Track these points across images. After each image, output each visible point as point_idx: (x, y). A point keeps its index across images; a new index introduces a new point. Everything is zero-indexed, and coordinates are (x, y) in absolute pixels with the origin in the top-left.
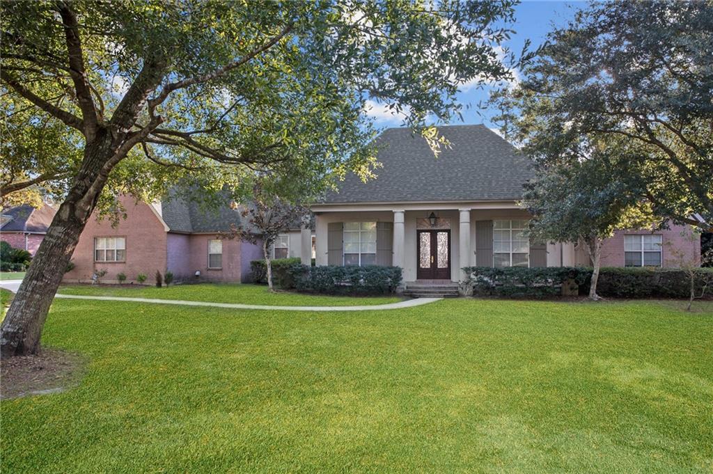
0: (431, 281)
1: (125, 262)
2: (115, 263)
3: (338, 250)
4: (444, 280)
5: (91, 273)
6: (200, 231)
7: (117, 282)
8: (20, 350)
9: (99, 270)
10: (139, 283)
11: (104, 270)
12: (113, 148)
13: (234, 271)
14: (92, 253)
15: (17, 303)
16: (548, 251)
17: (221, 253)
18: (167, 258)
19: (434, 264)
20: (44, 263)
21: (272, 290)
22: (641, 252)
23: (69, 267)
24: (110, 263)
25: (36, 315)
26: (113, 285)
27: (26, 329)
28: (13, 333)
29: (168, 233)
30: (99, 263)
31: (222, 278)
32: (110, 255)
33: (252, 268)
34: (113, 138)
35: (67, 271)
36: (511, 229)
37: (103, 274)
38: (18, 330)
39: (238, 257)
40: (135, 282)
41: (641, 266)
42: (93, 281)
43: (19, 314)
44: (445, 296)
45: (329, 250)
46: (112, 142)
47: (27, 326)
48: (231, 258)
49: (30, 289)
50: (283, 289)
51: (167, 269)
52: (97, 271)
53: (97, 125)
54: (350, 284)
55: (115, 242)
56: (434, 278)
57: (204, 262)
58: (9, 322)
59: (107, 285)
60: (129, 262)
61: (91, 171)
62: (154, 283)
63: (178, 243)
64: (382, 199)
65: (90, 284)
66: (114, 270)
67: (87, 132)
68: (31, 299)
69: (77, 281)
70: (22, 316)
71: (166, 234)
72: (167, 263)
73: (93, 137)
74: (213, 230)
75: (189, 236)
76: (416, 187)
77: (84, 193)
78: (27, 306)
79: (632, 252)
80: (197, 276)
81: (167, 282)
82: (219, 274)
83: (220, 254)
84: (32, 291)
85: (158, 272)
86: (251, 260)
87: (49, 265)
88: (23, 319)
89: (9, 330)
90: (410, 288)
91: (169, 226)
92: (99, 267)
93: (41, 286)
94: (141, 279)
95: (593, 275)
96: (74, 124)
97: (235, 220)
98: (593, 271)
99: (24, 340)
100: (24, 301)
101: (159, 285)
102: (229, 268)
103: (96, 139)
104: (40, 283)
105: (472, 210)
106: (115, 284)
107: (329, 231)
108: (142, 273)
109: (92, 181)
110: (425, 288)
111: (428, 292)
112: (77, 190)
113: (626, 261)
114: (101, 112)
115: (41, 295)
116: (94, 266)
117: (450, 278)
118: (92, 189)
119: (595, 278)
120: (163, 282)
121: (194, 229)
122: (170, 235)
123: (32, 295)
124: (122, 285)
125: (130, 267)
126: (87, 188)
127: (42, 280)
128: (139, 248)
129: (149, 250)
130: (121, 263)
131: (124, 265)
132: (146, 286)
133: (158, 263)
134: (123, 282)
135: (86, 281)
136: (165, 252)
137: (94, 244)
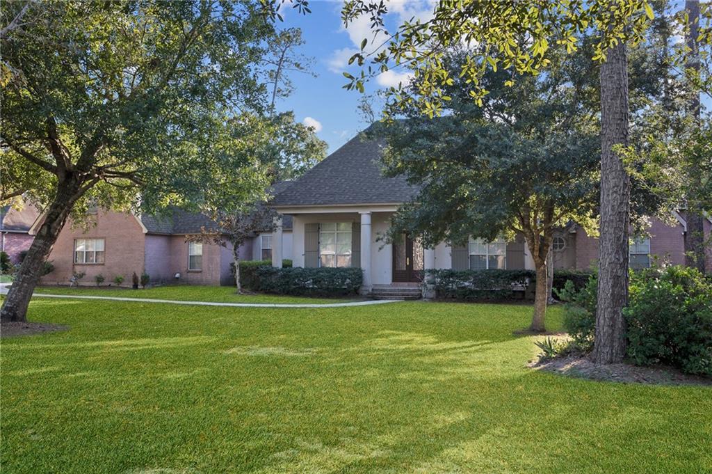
0: (406, 284)
1: (103, 264)
2: (95, 264)
3: (314, 251)
5: (70, 275)
6: (180, 232)
7: (95, 284)
8: (14, 318)
9: (78, 272)
10: (117, 284)
11: (82, 272)
12: (76, 186)
13: (214, 273)
14: (71, 255)
16: (526, 253)
17: (201, 254)
18: (145, 260)
19: (410, 266)
21: (240, 292)
23: (49, 269)
24: (89, 265)
25: (24, 297)
26: (90, 287)
27: (18, 305)
28: (11, 307)
29: (146, 234)
30: (78, 265)
31: (202, 280)
32: (89, 256)
33: (229, 270)
35: (45, 273)
37: (82, 275)
38: (13, 306)
39: (217, 259)
40: (113, 284)
42: (72, 283)
43: (14, 296)
44: (406, 299)
45: (306, 251)
46: (75, 183)
47: (19, 304)
48: (211, 260)
51: (145, 270)
52: (75, 273)
53: (66, 171)
55: (95, 243)
56: (410, 281)
57: (184, 264)
59: (85, 287)
60: (107, 264)
61: (62, 202)
62: (131, 285)
63: (157, 245)
64: (348, 201)
65: (68, 286)
66: (92, 272)
67: (59, 174)
68: (21, 286)
69: (56, 283)
71: (144, 235)
72: (145, 265)
73: (63, 179)
74: (193, 231)
75: (170, 237)
76: (384, 188)
77: (57, 217)
80: (177, 278)
81: (144, 284)
82: (198, 276)
83: (201, 256)
85: (135, 274)
86: (231, 262)
88: (16, 299)
90: (376, 290)
91: (147, 228)
92: (78, 269)
93: (27, 278)
94: (119, 281)
96: (51, 170)
99: (17, 312)
100: (17, 288)
101: (136, 287)
102: (209, 270)
103: (65, 181)
106: (92, 287)
107: (306, 232)
108: (120, 275)
109: (62, 209)
110: (391, 290)
111: (391, 295)
112: (52, 215)
114: (69, 160)
115: (28, 284)
116: (74, 268)
118: (61, 215)
120: (139, 284)
121: (174, 230)
122: (149, 237)
123: (22, 283)
124: (100, 287)
125: (108, 268)
126: (59, 214)
127: (29, 275)
128: (117, 250)
129: (127, 252)
130: (99, 264)
131: (103, 266)
132: (123, 288)
133: (135, 265)
134: (100, 284)
135: (65, 283)
136: (142, 253)
137: (74, 246)
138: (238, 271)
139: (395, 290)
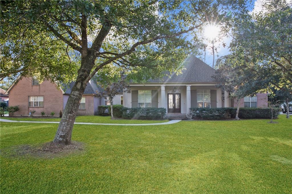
0: (173, 113)
1: (43, 107)
2: (39, 107)
3: (136, 101)
4: (179, 113)
7: (41, 115)
8: (67, 143)
10: (51, 116)
11: (34, 110)
13: (91, 110)
14: (27, 103)
15: (64, 123)
16: (217, 102)
18: (63, 105)
19: (174, 107)
20: (73, 107)
21: (113, 118)
22: (250, 102)
23: (17, 109)
24: (36, 107)
26: (39, 117)
30: (31, 107)
31: (86, 113)
32: (36, 104)
33: (98, 109)
34: (94, 55)
36: (203, 93)
37: (34, 112)
38: (65, 134)
39: (92, 105)
40: (49, 115)
41: (250, 107)
44: (182, 120)
45: (132, 101)
46: (94, 57)
48: (89, 105)
49: (68, 117)
50: (118, 117)
53: (88, 50)
54: (145, 115)
55: (39, 98)
58: (61, 131)
59: (36, 117)
60: (45, 107)
62: (59, 116)
65: (28, 117)
66: (39, 110)
67: (84, 52)
70: (66, 129)
71: (63, 95)
72: (63, 107)
77: (86, 77)
78: (68, 124)
79: (246, 102)
82: (84, 111)
83: (85, 104)
84: (69, 118)
85: (61, 111)
86: (98, 106)
87: (74, 108)
88: (66, 130)
89: (62, 134)
91: (64, 91)
92: (31, 109)
93: (72, 116)
94: (53, 114)
95: (237, 111)
96: (77, 49)
97: (91, 89)
98: (237, 109)
99: (67, 138)
100: (66, 122)
101: (61, 116)
102: (88, 109)
104: (71, 115)
105: (192, 86)
107: (132, 94)
108: (52, 112)
110: (174, 116)
112: (82, 76)
113: (245, 105)
115: (72, 120)
116: (28, 109)
117: (181, 112)
119: (238, 111)
122: (65, 95)
123: (69, 120)
124: (43, 117)
125: (46, 109)
127: (72, 114)
128: (50, 101)
129: (55, 102)
130: (42, 107)
131: (43, 108)
132: (55, 117)
133: (59, 107)
134: (43, 116)
135: (25, 115)
136: (62, 102)
137: (28, 99)
138: (112, 110)
139: (175, 116)
